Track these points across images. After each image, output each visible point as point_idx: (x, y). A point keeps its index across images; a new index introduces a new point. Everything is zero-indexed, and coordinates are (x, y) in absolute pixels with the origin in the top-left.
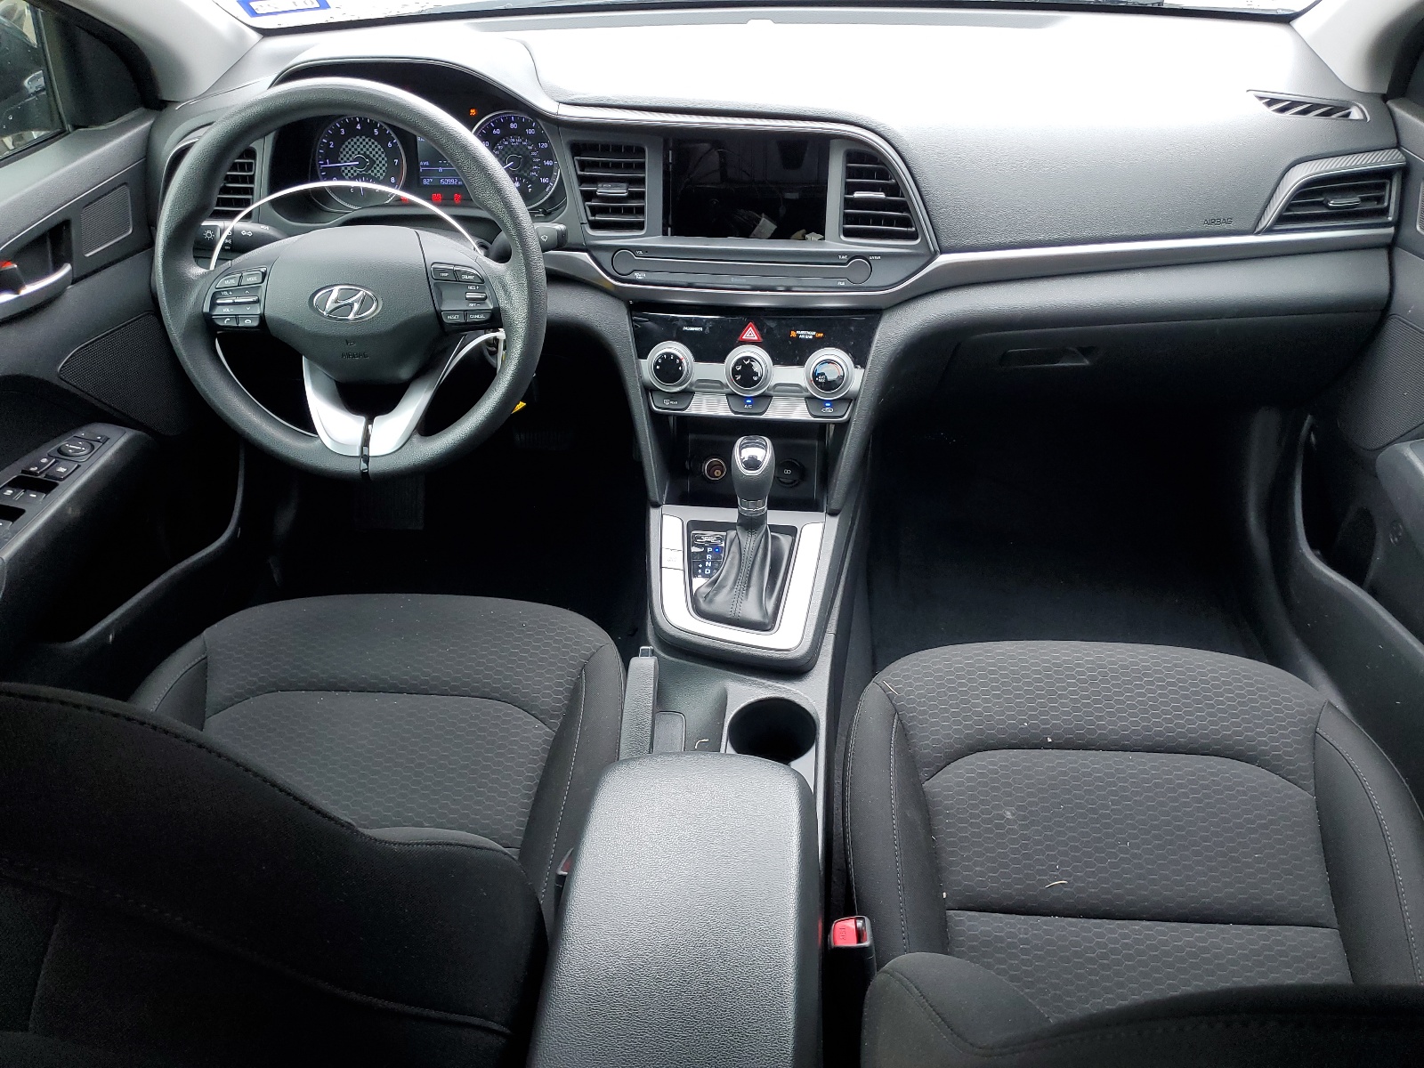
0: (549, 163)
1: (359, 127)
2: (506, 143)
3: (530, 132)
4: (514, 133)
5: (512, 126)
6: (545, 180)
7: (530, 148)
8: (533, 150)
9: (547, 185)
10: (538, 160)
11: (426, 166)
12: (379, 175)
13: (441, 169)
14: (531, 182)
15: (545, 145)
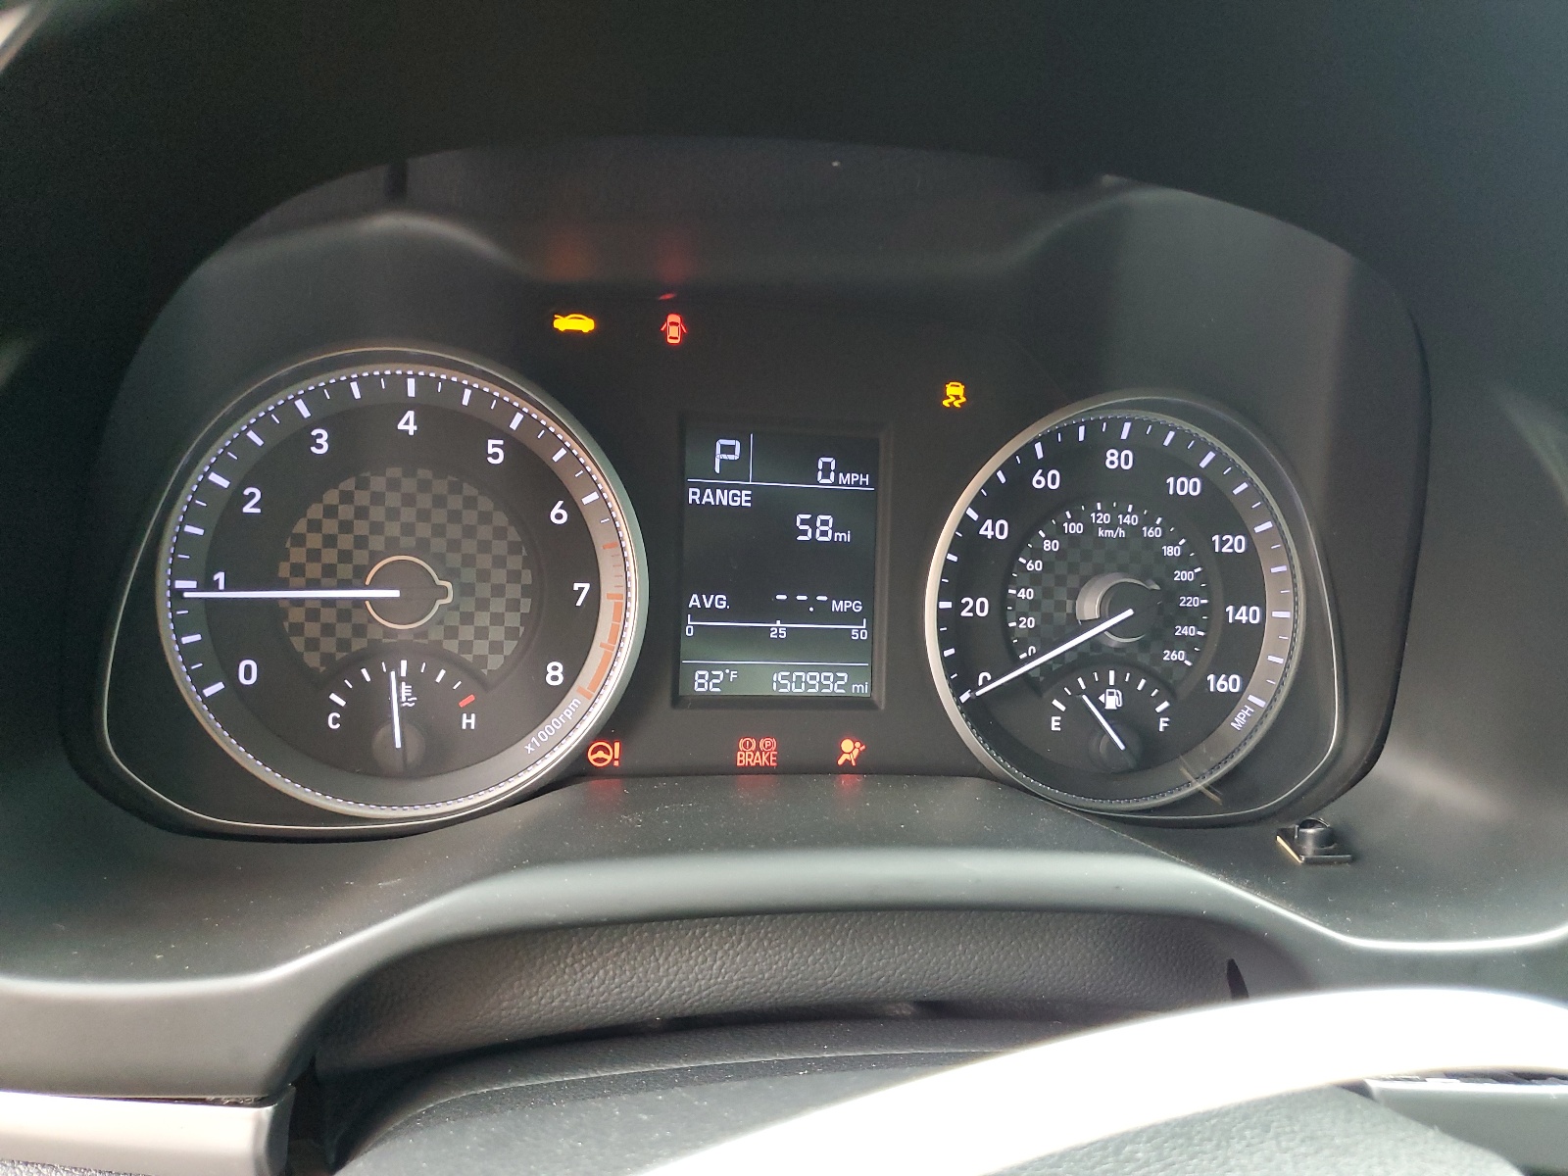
0: (1244, 615)
1: (408, 424)
2: (1076, 528)
3: (1188, 487)
4: (1119, 490)
5: (1113, 459)
6: (1224, 684)
7: (1170, 551)
8: (1183, 562)
9: (1231, 701)
10: (1195, 602)
11: (714, 613)
12: (481, 647)
13: (779, 629)
14: (1169, 692)
15: (1236, 544)
